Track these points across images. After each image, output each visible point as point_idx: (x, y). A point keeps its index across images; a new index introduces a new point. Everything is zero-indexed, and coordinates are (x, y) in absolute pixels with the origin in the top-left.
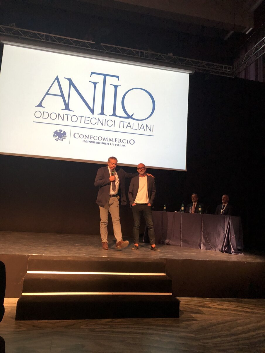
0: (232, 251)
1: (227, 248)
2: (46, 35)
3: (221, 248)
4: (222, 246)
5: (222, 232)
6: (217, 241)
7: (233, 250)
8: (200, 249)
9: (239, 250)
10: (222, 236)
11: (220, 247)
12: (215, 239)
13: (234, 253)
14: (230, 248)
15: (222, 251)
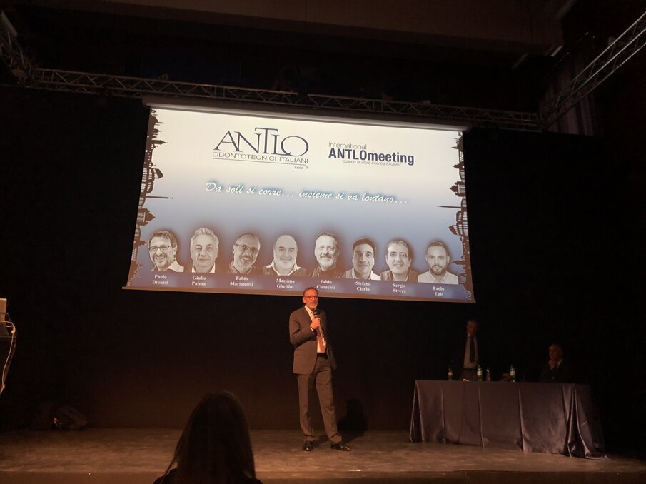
0: (586, 453)
1: (574, 447)
2: (217, 88)
3: (562, 448)
4: (563, 444)
5: (561, 416)
6: (553, 433)
7: (587, 451)
8: (521, 450)
9: (598, 449)
10: (562, 423)
11: (561, 446)
12: (549, 430)
13: (590, 456)
14: (580, 448)
15: (566, 453)
